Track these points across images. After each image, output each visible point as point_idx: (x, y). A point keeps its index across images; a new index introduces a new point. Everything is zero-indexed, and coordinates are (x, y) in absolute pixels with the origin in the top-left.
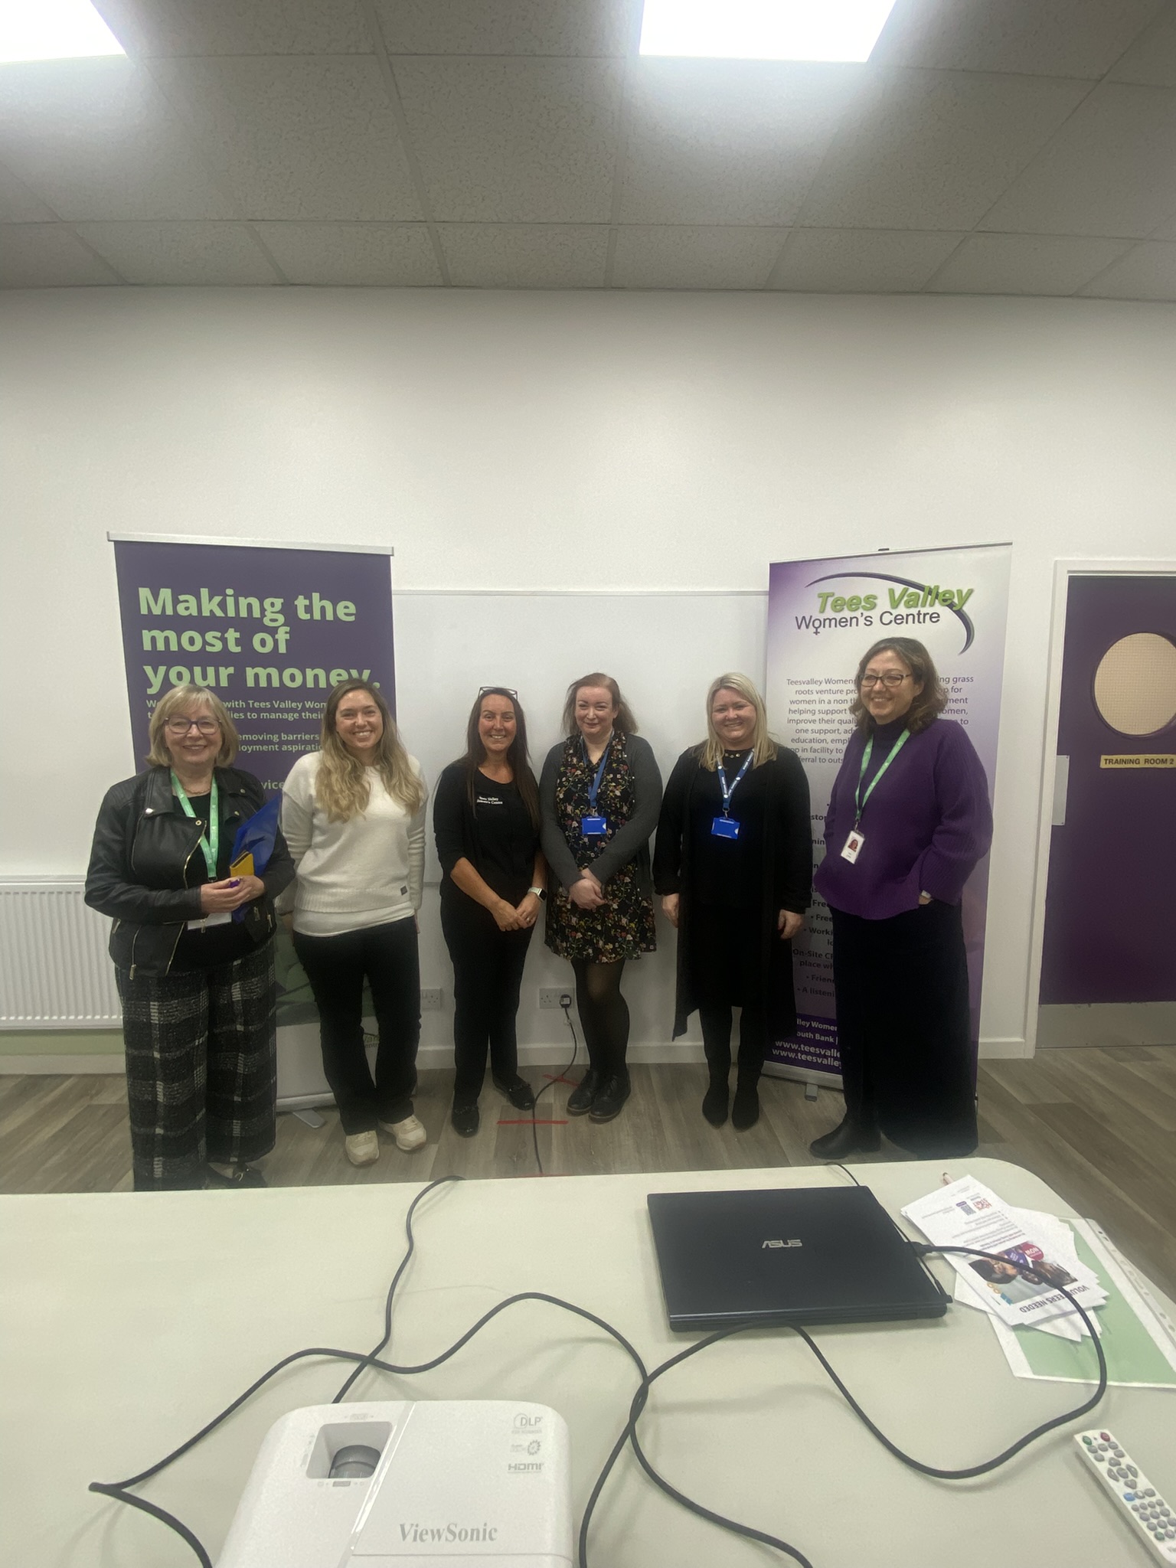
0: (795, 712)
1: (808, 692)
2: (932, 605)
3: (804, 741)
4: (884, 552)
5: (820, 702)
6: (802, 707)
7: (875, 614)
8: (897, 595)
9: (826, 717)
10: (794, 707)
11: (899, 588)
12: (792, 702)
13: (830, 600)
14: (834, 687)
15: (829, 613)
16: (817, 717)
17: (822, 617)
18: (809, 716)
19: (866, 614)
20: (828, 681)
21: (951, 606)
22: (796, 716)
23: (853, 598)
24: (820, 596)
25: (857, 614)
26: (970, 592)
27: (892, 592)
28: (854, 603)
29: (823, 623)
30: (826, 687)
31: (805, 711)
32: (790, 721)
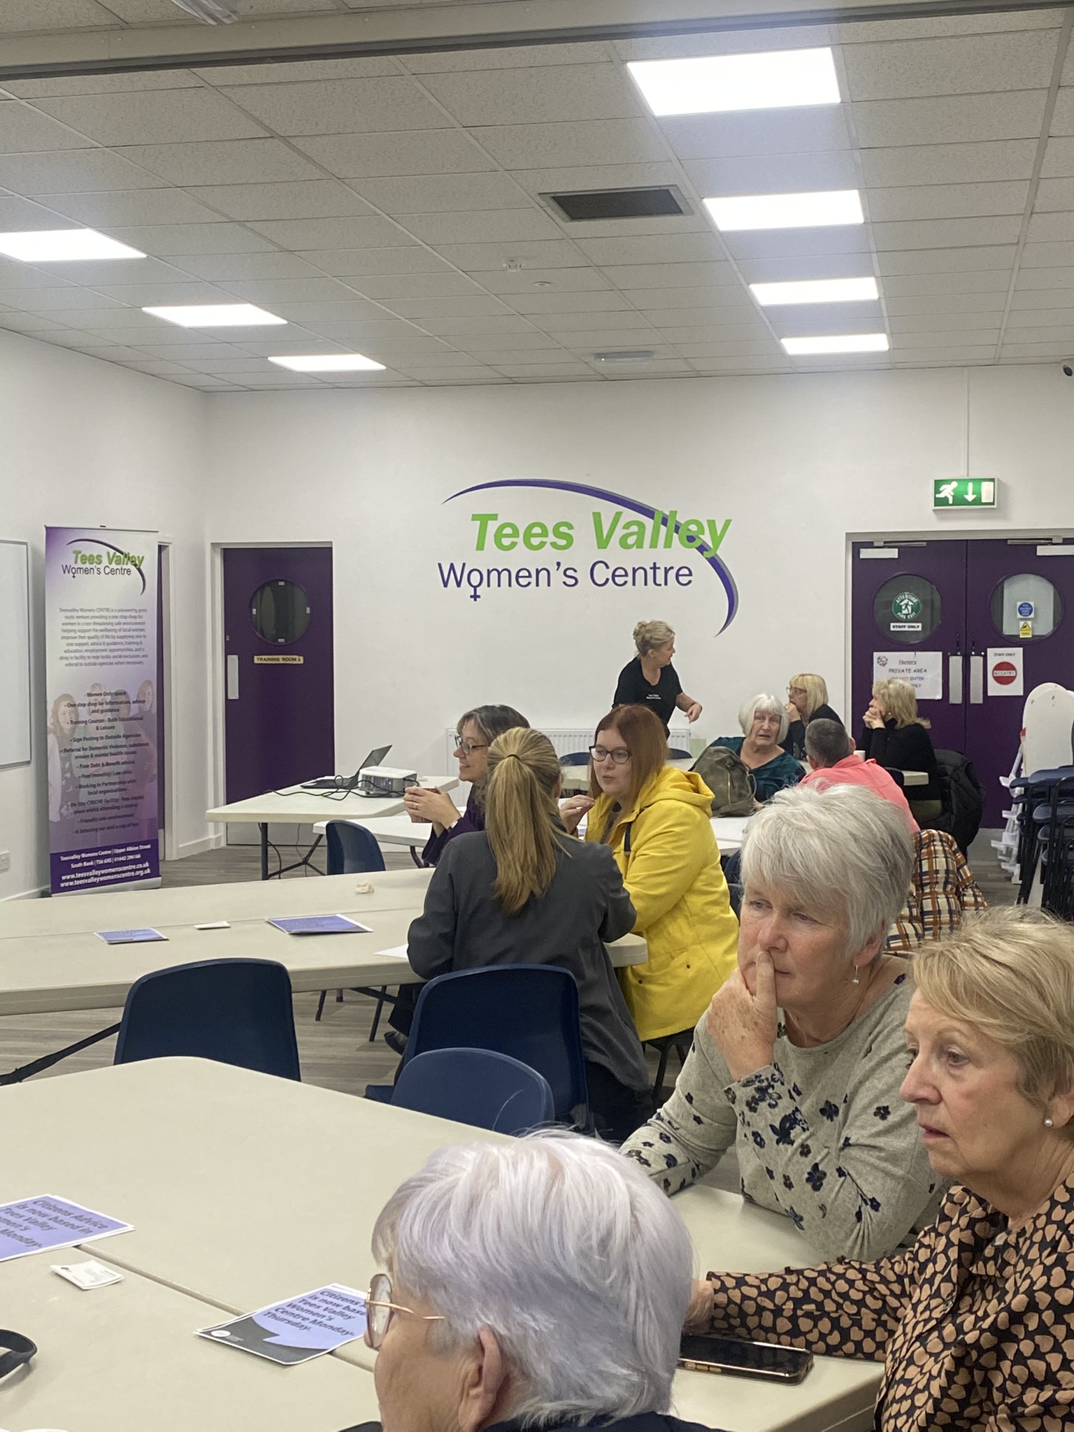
0: (65, 632)
1: (72, 617)
2: (127, 564)
3: (71, 652)
4: (103, 528)
5: (79, 624)
6: (69, 627)
7: (102, 566)
8: (111, 555)
9: (82, 635)
10: (66, 627)
11: (112, 551)
12: (63, 624)
13: (80, 555)
14: (86, 614)
15: (79, 565)
16: (78, 634)
17: (76, 567)
18: (72, 634)
19: (98, 566)
20: (82, 610)
21: (135, 565)
22: (66, 634)
23: (91, 556)
24: (74, 552)
25: (93, 566)
26: (143, 558)
27: (108, 553)
28: (91, 559)
29: (76, 572)
30: (80, 614)
31: (71, 631)
32: (63, 638)
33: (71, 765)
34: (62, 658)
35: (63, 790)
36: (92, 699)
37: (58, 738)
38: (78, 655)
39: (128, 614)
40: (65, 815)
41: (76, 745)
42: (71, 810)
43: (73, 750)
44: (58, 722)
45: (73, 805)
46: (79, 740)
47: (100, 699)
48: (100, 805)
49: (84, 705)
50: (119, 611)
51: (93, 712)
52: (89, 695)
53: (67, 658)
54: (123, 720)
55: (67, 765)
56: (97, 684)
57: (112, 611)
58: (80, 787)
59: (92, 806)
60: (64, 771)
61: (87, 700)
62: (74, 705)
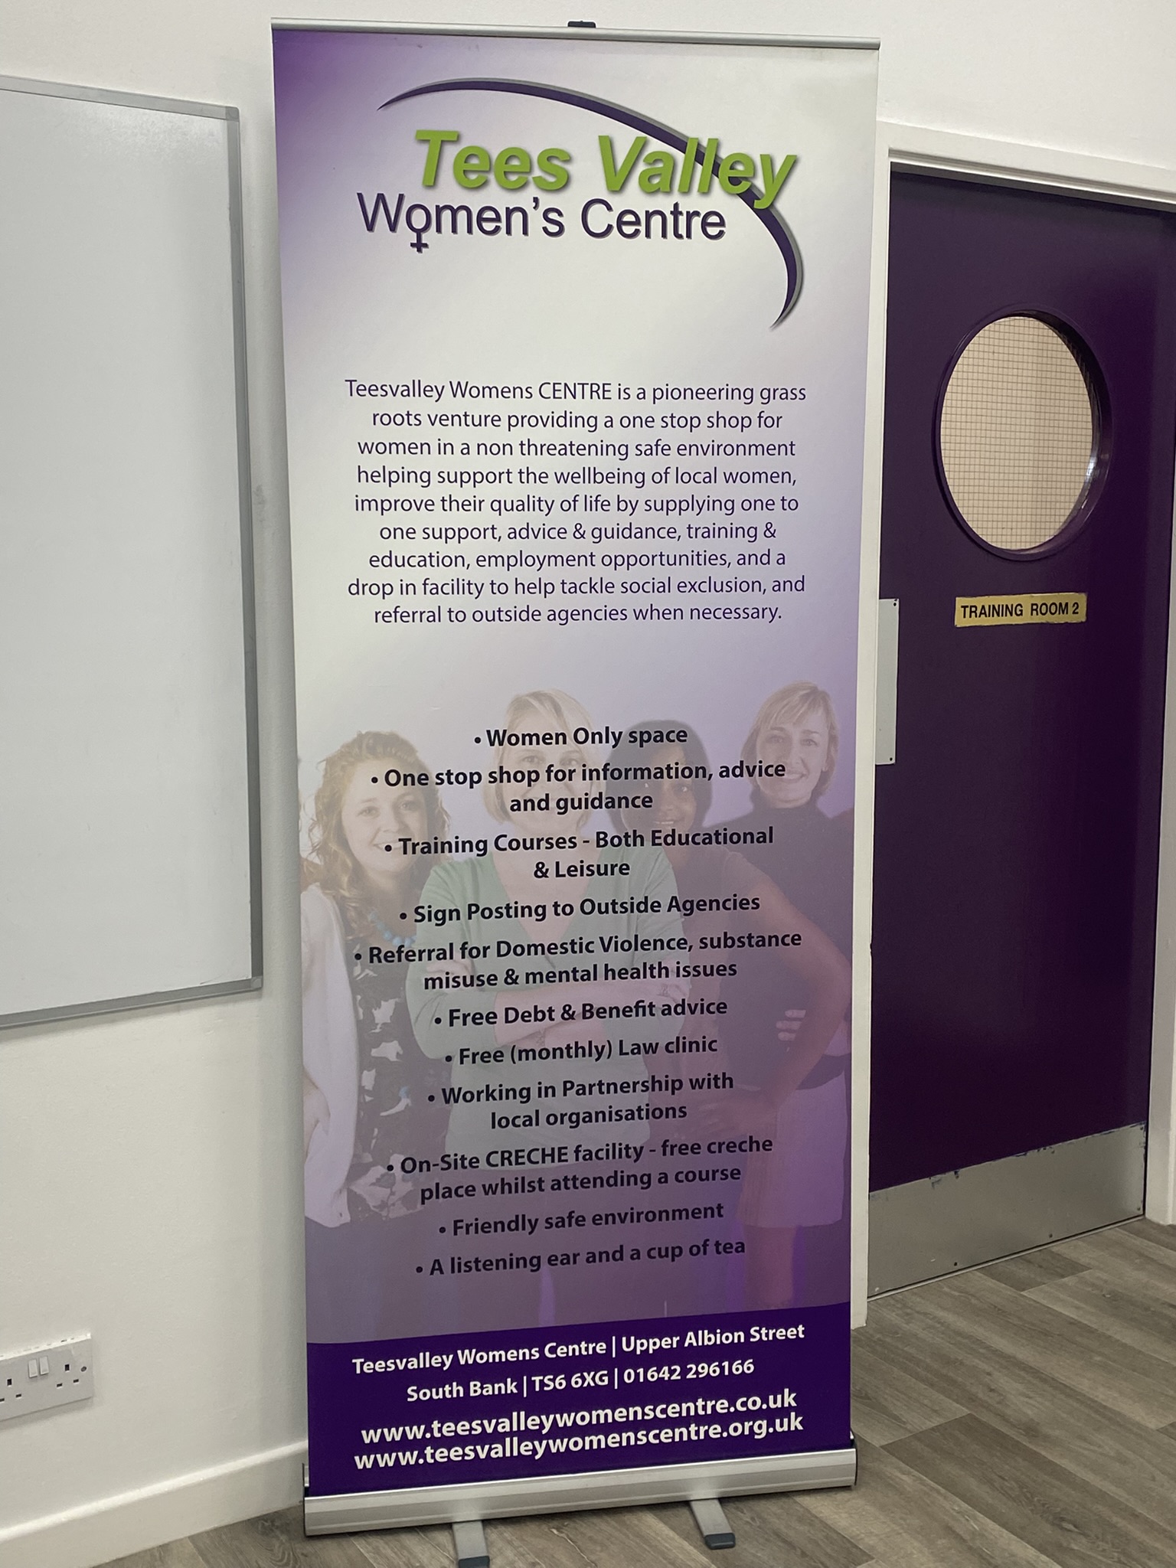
0: (372, 477)
1: (410, 419)
2: (706, 191)
3: (406, 562)
4: (582, 31)
5: (444, 448)
6: (395, 462)
7: (570, 204)
8: (621, 157)
9: (462, 493)
10: (372, 462)
11: (625, 136)
12: (363, 449)
13: (451, 153)
14: (479, 407)
15: (450, 192)
16: (438, 491)
17: (432, 202)
19: (547, 201)
20: (460, 389)
21: (749, 197)
22: (379, 491)
23: (510, 155)
24: (423, 137)
26: (792, 163)
27: (607, 145)
28: (513, 169)
29: (434, 218)
30: (451, 405)
31: (405, 476)
32: (360, 504)
33: (401, 1011)
34: (357, 588)
35: (361, 1106)
36: (514, 758)
37: (341, 903)
38: (440, 575)
39: (704, 408)
40: (372, 1203)
41: (426, 936)
42: (405, 1185)
43: (410, 956)
44: (344, 843)
45: (412, 1166)
46: (442, 917)
47: (553, 755)
48: (551, 1169)
49: (473, 779)
50: (662, 394)
51: (516, 806)
52: (497, 738)
53: (384, 591)
54: (672, 839)
55: (384, 1013)
56: (537, 696)
57: (624, 393)
58: (451, 1096)
59: (511, 1171)
60: (367, 1036)
61: (487, 759)
62: (423, 779)
